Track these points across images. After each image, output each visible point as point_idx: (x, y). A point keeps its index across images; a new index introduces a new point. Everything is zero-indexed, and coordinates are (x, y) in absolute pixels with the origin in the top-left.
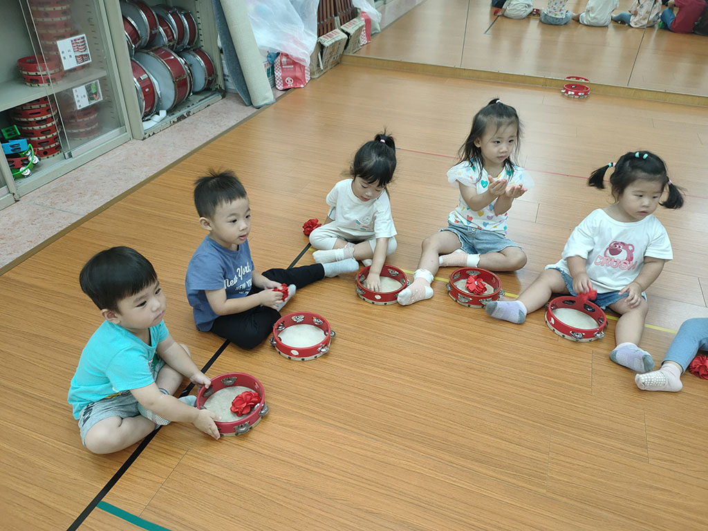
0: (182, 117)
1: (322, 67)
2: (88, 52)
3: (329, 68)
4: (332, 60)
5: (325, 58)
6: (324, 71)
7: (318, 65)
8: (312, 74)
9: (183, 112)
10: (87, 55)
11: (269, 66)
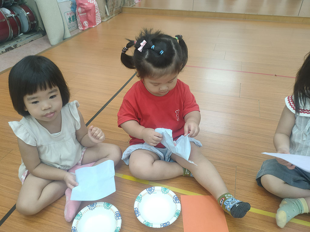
0: (10, 49)
1: (108, 14)
3: (114, 15)
4: (115, 10)
5: (110, 8)
6: (111, 17)
7: (106, 13)
8: (102, 18)
9: (12, 45)
11: (73, 14)
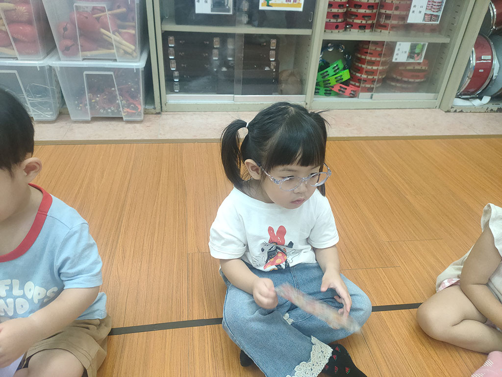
2: (440, 14)
10: (437, 16)
